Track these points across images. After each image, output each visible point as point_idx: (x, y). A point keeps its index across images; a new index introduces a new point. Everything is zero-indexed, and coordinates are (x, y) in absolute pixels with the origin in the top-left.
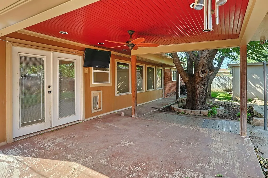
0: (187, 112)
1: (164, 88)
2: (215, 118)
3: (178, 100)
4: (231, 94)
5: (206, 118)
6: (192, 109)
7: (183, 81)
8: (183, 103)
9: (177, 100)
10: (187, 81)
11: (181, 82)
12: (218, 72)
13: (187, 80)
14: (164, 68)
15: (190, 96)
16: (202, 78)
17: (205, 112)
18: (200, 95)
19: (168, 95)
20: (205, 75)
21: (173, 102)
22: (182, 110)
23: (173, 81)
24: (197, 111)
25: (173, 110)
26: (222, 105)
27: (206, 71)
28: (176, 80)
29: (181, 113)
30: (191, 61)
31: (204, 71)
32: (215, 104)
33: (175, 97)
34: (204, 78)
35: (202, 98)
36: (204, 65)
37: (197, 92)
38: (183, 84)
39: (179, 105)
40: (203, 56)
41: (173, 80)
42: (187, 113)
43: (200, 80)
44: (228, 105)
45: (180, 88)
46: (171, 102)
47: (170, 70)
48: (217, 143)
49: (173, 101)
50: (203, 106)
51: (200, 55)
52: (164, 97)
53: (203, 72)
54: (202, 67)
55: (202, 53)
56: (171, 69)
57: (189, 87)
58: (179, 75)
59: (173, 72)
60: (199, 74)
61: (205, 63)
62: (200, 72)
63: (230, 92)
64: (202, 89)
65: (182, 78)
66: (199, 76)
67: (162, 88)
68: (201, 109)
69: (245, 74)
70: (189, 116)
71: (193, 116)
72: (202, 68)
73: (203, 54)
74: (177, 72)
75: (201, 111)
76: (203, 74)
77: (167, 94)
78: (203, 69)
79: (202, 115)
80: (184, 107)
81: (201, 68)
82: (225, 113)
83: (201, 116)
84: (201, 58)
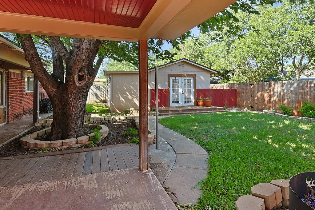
0: (53, 146)
1: (8, 106)
2: (99, 147)
3: (37, 124)
4: (107, 105)
5: (87, 149)
6: (62, 138)
7: (45, 93)
8: (45, 129)
9: (34, 123)
10: (54, 93)
11: (42, 94)
12: (95, 80)
13: (53, 90)
14: (7, 70)
15: (59, 118)
16: (79, 87)
17: (84, 139)
18: (75, 114)
19: (17, 117)
20: (83, 83)
21: (26, 128)
22: (44, 144)
23: (26, 93)
24: (71, 141)
25: (25, 147)
26: (103, 121)
27: (85, 77)
28: (33, 91)
29: (43, 151)
30: (60, 59)
31: (83, 76)
32: (94, 121)
33: (30, 118)
34: (82, 87)
35: (78, 118)
36: (82, 68)
37: (71, 109)
38: (46, 96)
39: (38, 134)
40: (81, 53)
41: (27, 91)
42: (55, 148)
43: (76, 90)
44: (109, 121)
45: (40, 102)
46: (21, 130)
47: (22, 76)
48: (118, 206)
49: (26, 126)
50: (81, 130)
51: (76, 50)
52: (8, 121)
53: (81, 78)
54: (78, 70)
55: (79, 48)
56: (22, 72)
57: (57, 102)
58: (39, 83)
59: (28, 78)
60: (74, 81)
61: (83, 64)
62: (76, 77)
63: (105, 104)
64: (79, 105)
65: (44, 87)
66: (74, 85)
67: (5, 106)
68: (77, 136)
69: (146, 81)
70: (58, 153)
71: (66, 152)
72: (79, 72)
73: (82, 50)
74: (34, 78)
75: (79, 139)
76: (81, 82)
77: (15, 114)
78: (81, 74)
79: (79, 145)
80: (48, 137)
81: (77, 72)
82: (109, 134)
83: (79, 148)
84: (78, 55)
